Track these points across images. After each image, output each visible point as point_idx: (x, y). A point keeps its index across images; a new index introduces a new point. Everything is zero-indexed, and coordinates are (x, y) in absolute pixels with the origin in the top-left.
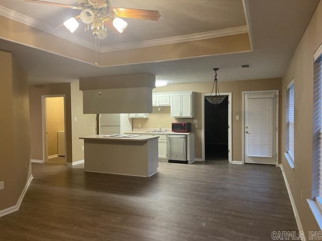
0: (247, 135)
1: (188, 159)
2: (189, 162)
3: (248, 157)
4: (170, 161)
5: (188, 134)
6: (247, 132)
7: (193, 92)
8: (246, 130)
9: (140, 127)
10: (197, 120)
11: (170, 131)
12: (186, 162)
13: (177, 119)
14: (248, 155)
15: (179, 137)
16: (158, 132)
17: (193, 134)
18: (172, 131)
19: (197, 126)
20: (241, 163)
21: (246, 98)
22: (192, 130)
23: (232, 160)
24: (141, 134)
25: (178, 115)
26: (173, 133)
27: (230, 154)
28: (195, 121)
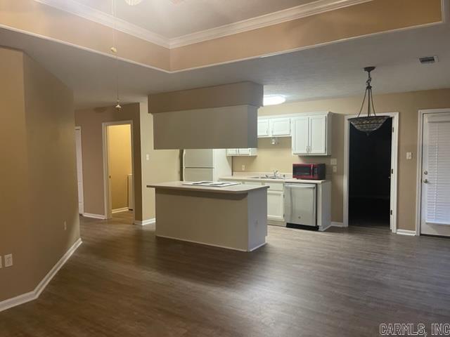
0: (425, 186)
1: (320, 223)
2: (320, 229)
3: (427, 223)
4: (290, 225)
5: (320, 181)
6: (426, 182)
7: (330, 112)
8: (425, 177)
9: (243, 169)
10: (335, 160)
11: (290, 177)
12: (316, 228)
13: (302, 157)
14: (427, 221)
15: (305, 187)
16: (270, 178)
17: (329, 183)
18: (294, 177)
19: (335, 170)
20: (413, 233)
21: (426, 120)
22: (327, 176)
23: (397, 228)
24: (244, 181)
25: (304, 152)
26: (295, 180)
27: (393, 218)
28: (333, 162)
